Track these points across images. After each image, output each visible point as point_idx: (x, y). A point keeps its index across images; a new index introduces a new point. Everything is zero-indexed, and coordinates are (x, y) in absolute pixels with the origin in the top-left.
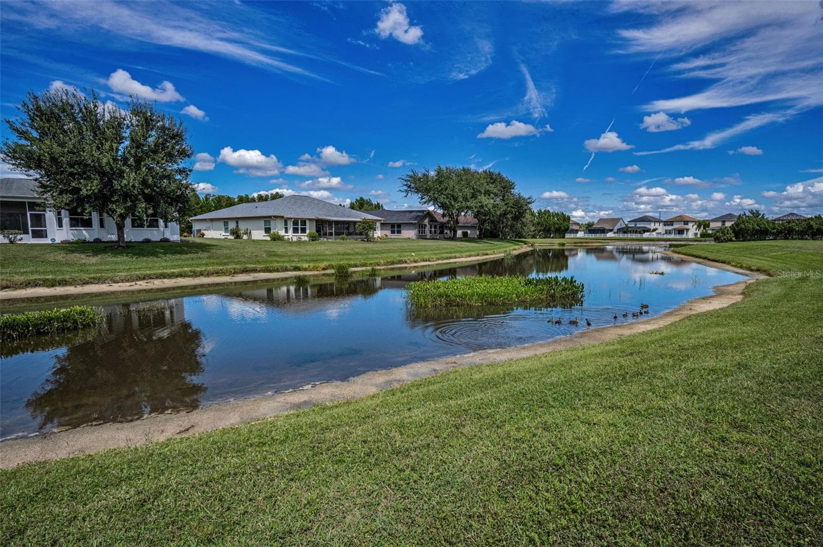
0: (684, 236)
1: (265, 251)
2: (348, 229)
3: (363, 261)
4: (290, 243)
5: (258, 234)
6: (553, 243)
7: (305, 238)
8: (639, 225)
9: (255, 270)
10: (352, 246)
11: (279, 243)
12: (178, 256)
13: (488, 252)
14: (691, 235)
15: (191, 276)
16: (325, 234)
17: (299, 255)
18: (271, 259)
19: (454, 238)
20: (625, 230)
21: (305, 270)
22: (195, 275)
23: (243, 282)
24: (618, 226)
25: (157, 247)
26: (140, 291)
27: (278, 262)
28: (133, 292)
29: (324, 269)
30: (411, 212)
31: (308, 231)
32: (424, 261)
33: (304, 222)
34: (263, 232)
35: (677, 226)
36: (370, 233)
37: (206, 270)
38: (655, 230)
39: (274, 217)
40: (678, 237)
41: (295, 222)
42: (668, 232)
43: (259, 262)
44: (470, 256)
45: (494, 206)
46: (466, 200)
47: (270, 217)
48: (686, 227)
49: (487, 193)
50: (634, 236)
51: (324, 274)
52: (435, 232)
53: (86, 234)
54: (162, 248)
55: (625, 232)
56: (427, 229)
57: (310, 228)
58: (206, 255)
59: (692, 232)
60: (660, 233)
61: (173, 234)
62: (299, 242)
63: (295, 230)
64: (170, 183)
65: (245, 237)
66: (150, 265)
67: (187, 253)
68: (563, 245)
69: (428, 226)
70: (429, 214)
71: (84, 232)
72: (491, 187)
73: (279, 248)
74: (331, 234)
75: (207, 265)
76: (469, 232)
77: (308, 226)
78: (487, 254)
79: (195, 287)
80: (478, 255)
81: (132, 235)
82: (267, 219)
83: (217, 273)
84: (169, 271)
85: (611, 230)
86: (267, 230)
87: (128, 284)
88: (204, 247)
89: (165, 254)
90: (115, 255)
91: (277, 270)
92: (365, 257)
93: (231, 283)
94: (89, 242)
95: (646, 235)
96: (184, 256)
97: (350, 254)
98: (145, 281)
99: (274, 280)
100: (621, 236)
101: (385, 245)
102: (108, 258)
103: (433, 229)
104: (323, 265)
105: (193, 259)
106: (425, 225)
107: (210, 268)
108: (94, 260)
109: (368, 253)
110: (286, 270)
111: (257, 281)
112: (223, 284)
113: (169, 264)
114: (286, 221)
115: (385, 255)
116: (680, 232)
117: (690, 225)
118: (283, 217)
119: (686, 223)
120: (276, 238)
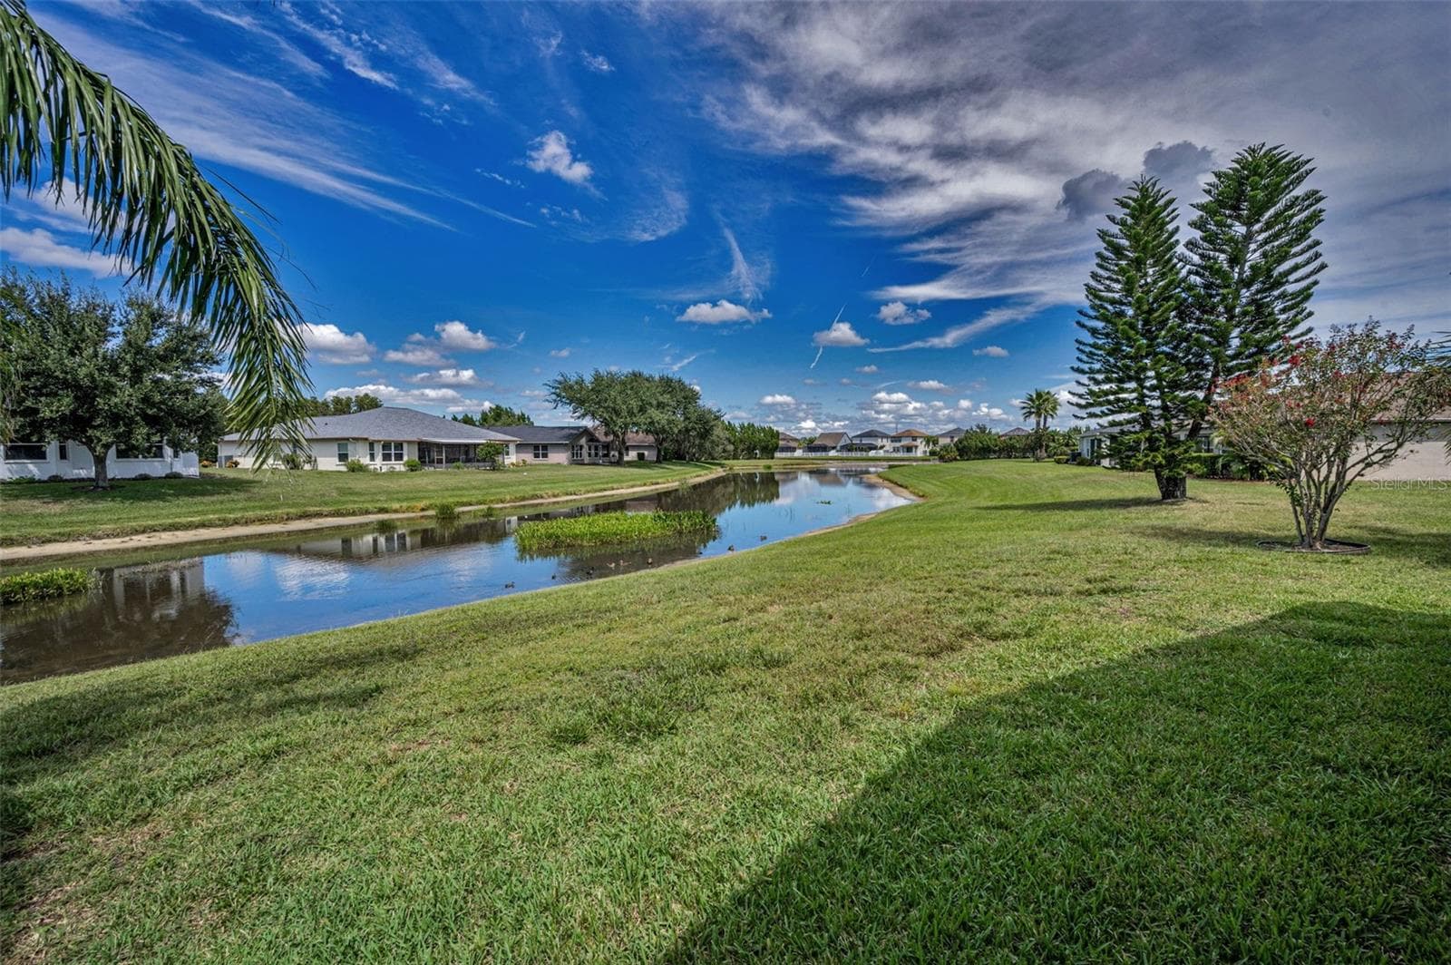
0: (912, 455)
1: (337, 489)
2: (467, 453)
3: (480, 498)
4: (376, 474)
5: (328, 463)
6: (757, 466)
7: (400, 467)
8: (865, 441)
9: (319, 515)
10: (469, 477)
11: (359, 475)
12: (198, 499)
13: (660, 481)
14: (919, 454)
15: (221, 526)
16: (432, 462)
17: (388, 493)
18: (343, 499)
19: (619, 463)
20: (849, 448)
21: (396, 511)
22: (225, 523)
23: (301, 531)
24: (842, 443)
25: (163, 487)
26: (136, 549)
27: (355, 502)
28: (125, 551)
29: (423, 510)
30: (563, 428)
31: (405, 458)
32: (567, 494)
33: (399, 445)
34: (336, 460)
35: (905, 442)
36: (499, 459)
37: (243, 517)
38: (882, 447)
39: (354, 439)
40: (906, 455)
41: (386, 446)
42: (896, 450)
43: (326, 504)
44: (633, 487)
45: (669, 422)
46: (631, 414)
47: (348, 439)
48: (915, 443)
49: (660, 406)
50: (858, 454)
51: (422, 517)
52: (596, 455)
53: (33, 469)
54: (171, 487)
55: (849, 450)
56: (585, 451)
57: (410, 454)
58: (242, 495)
59: (921, 449)
60: (887, 451)
61: (186, 465)
62: (392, 474)
63: (386, 457)
64: (187, 399)
65: (307, 467)
66: (154, 513)
67: (212, 495)
68: (769, 467)
69: (586, 447)
70: (585, 431)
71: (31, 467)
72: (666, 398)
73: (359, 483)
74: (440, 461)
75: (244, 509)
76: (646, 453)
77: (405, 452)
78: (658, 483)
79: (226, 540)
80: (645, 485)
81: (117, 469)
82: (342, 442)
83: (261, 521)
84: (184, 520)
85: (834, 448)
86: (343, 457)
87: (118, 540)
88: (238, 485)
89: (177, 495)
90: (93, 500)
91: (354, 514)
92: (484, 491)
93: (282, 533)
94: (40, 481)
95: (872, 453)
96: (207, 499)
97: (463, 489)
98: (146, 535)
99: (348, 526)
100: (845, 454)
101: (516, 475)
102: (83, 505)
103: (593, 452)
104: (422, 504)
105: (222, 502)
106: (581, 447)
107: (250, 514)
108: (57, 508)
109: (491, 487)
110: (367, 512)
111: (322, 529)
112: (270, 535)
113: (184, 510)
114: (372, 445)
115: (514, 488)
116: (909, 449)
117: (919, 441)
118: (366, 439)
119: (914, 439)
120: (356, 469)
